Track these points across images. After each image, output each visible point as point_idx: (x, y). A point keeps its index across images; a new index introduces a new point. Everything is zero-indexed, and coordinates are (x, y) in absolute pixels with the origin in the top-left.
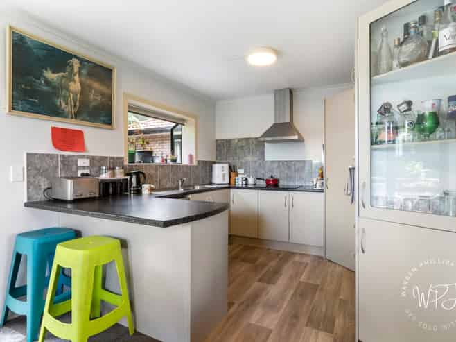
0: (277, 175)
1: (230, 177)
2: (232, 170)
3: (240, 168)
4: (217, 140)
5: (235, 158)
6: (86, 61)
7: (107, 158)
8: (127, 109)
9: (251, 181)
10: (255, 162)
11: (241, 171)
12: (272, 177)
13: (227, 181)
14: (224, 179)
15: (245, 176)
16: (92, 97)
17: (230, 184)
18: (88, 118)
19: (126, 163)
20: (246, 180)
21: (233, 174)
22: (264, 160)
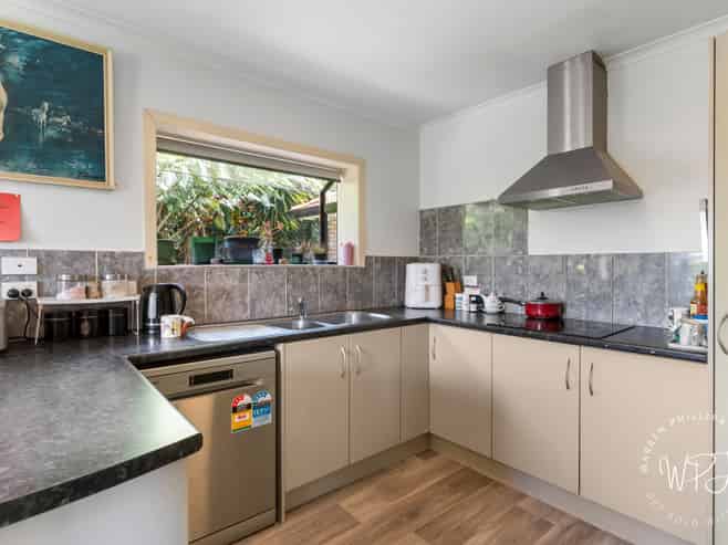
0: (557, 293)
1: (444, 292)
2: (449, 276)
3: (468, 273)
4: (422, 212)
5: (458, 250)
6: (20, 35)
7: (92, 254)
8: (154, 146)
9: (490, 304)
10: (505, 259)
11: (470, 280)
12: (543, 297)
13: (435, 302)
14: (427, 299)
15: (477, 292)
16: (44, 117)
17: (442, 308)
18: (31, 165)
19: (151, 264)
20: (479, 301)
21: (450, 286)
22: (525, 252)
